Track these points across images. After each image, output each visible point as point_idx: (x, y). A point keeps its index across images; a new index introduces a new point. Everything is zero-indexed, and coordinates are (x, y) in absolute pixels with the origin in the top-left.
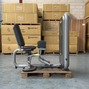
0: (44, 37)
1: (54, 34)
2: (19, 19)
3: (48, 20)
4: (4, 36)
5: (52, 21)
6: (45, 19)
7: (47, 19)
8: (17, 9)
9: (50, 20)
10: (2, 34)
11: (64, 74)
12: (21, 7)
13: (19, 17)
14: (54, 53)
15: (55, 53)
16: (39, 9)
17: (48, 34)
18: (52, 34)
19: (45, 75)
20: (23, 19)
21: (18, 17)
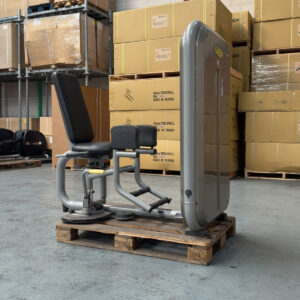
0: (247, 114)
1: (284, 102)
2: (159, 57)
3: (274, 52)
4: (117, 113)
5: (289, 54)
6: (261, 49)
7: (270, 47)
8: (154, 27)
9: (282, 52)
10: (111, 108)
11: (185, 247)
12: (165, 19)
13: (159, 51)
14: (284, 174)
15: (288, 176)
16: (238, 14)
17: (260, 102)
18: (277, 102)
19: (118, 242)
20: (169, 58)
21: (157, 50)
